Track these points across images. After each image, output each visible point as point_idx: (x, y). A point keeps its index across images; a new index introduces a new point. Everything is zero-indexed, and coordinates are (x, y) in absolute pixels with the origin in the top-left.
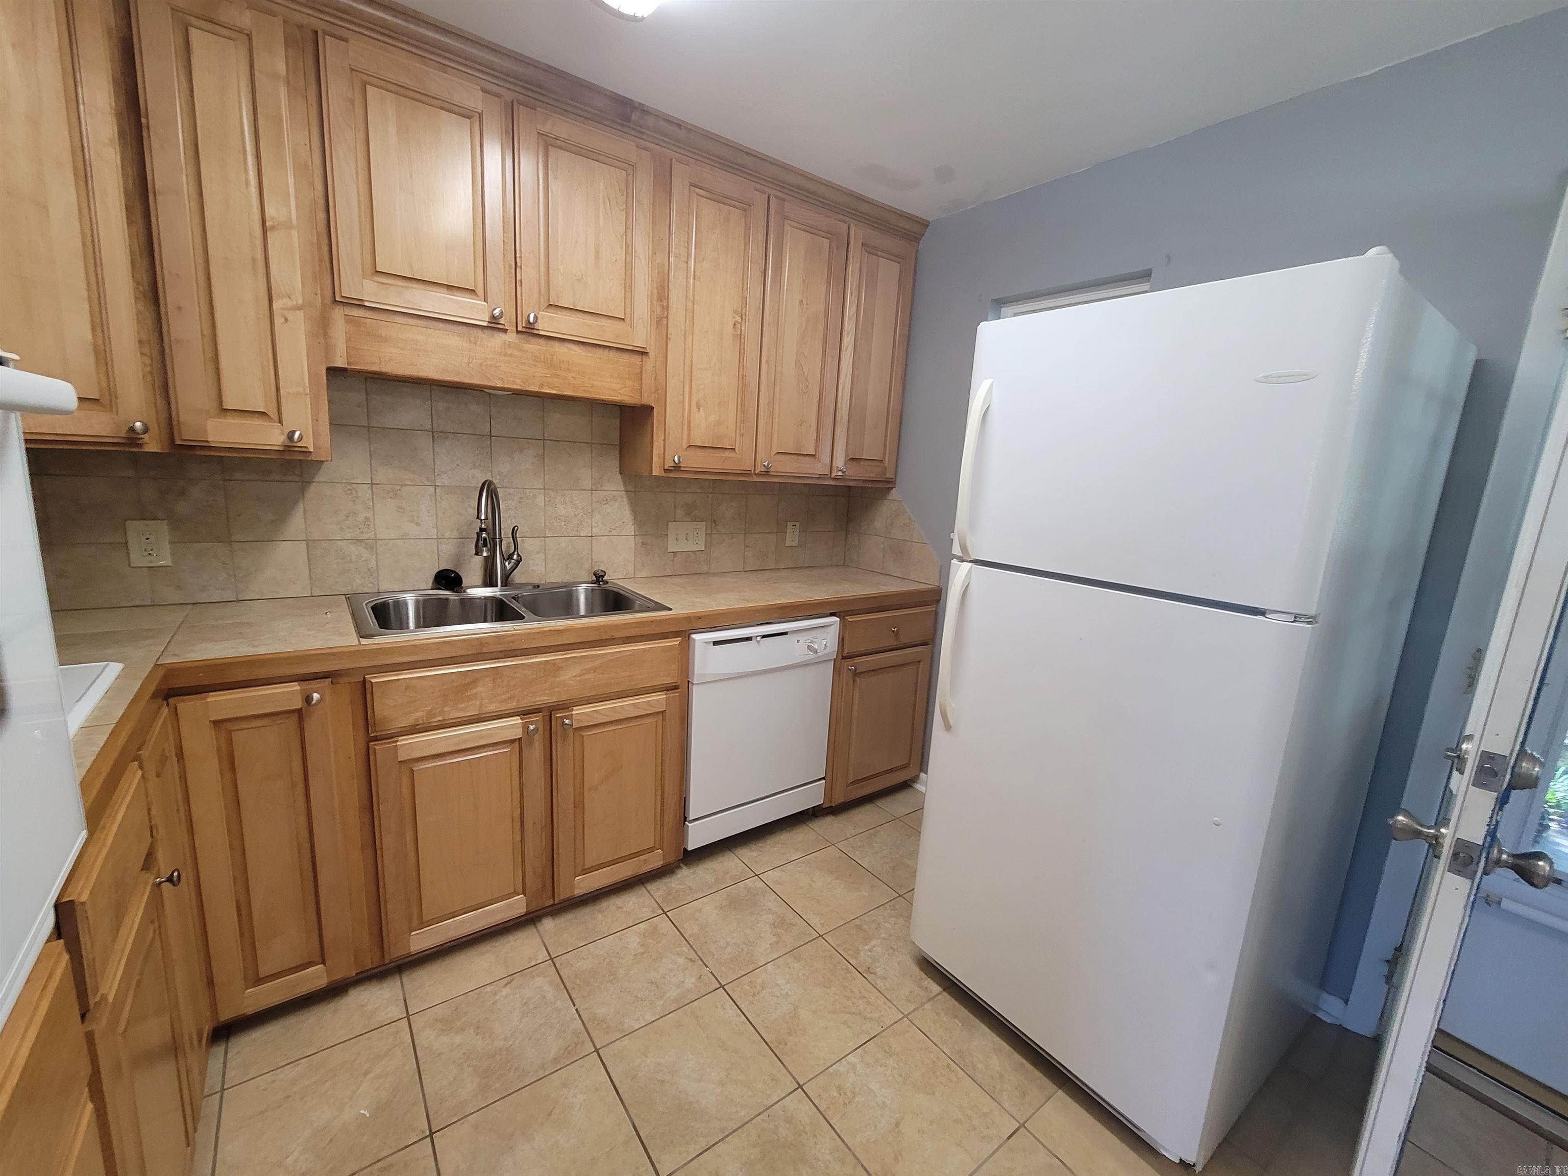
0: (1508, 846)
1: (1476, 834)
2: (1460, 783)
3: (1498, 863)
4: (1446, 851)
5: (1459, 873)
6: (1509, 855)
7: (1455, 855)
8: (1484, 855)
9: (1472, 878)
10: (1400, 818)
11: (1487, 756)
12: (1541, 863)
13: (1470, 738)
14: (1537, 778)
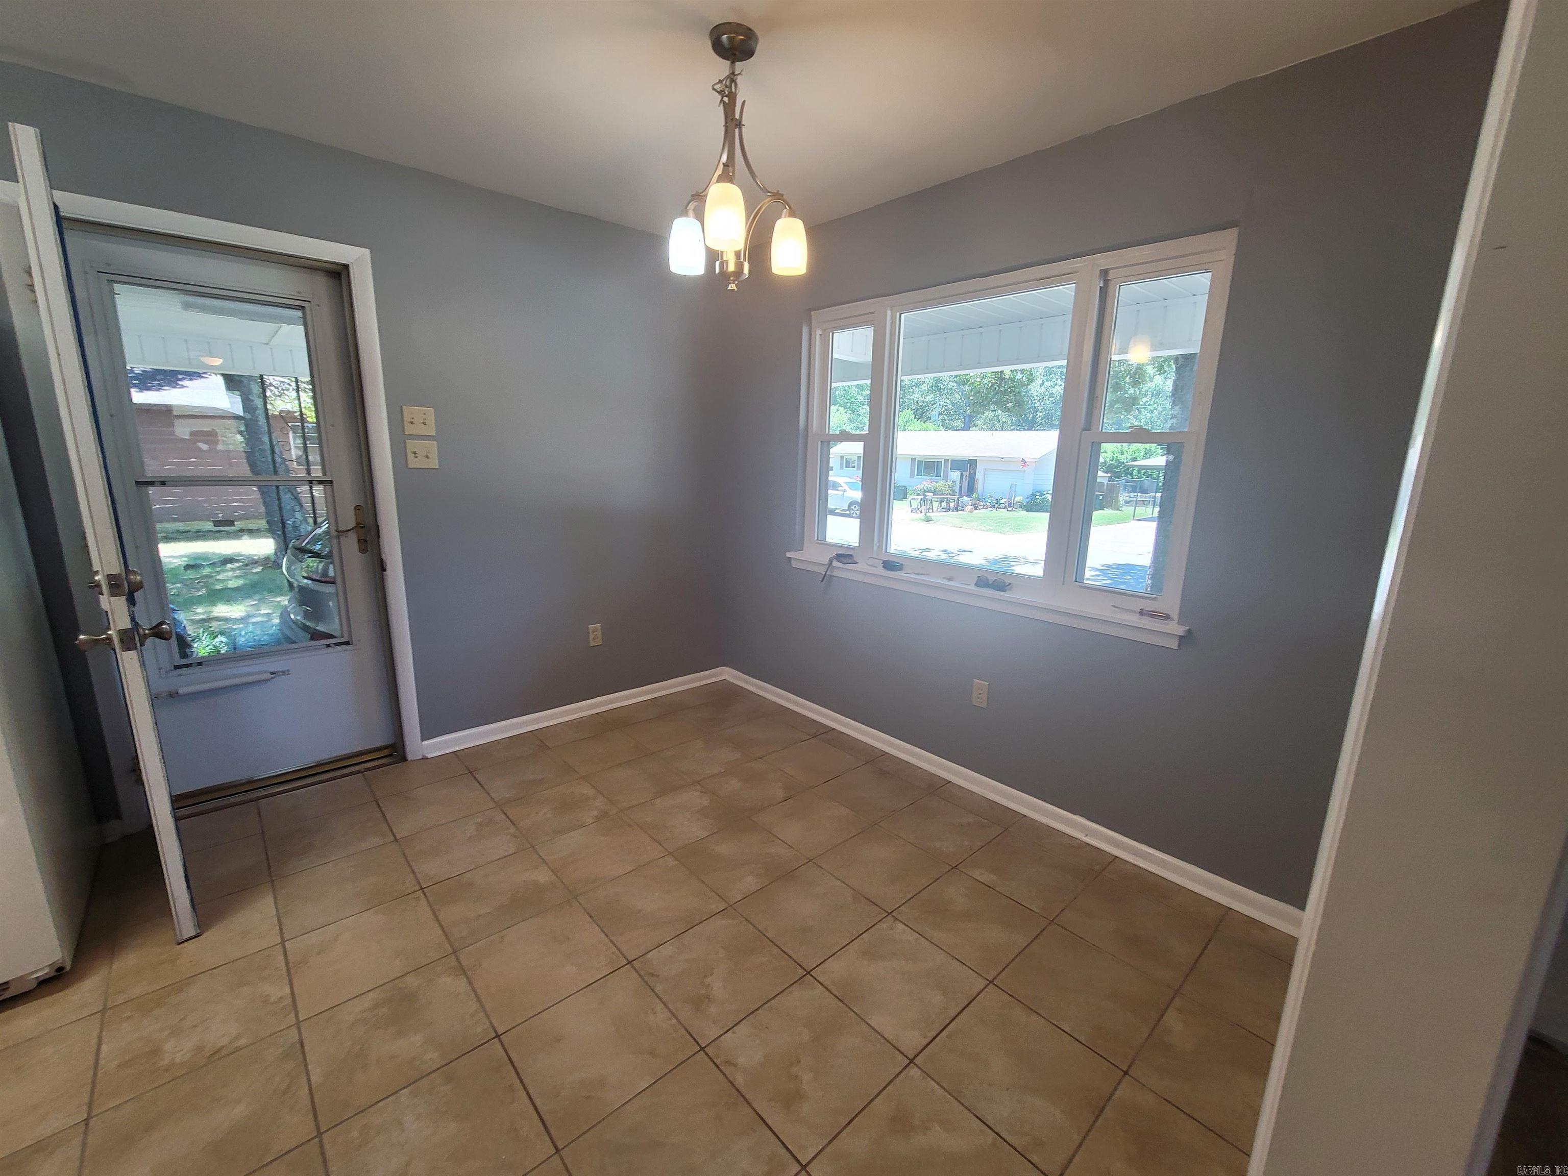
0: (146, 625)
1: (125, 623)
2: (105, 601)
3: (146, 636)
4: (116, 640)
5: (129, 649)
6: (149, 630)
7: (122, 641)
8: (136, 633)
9: (135, 648)
10: (82, 637)
11: (110, 577)
12: (164, 626)
13: (97, 573)
14: (141, 582)
